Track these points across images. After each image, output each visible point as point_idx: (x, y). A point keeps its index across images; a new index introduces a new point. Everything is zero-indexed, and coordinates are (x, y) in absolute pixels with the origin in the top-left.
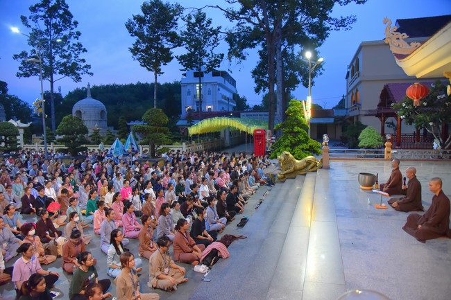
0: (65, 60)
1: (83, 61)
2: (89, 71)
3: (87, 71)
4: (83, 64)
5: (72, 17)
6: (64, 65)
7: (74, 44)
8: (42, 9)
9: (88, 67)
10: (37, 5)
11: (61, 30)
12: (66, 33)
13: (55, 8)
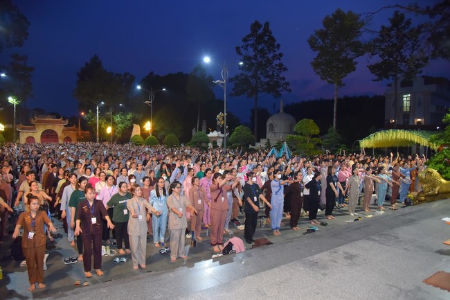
0: (268, 79)
1: (284, 79)
2: (288, 87)
3: (286, 88)
4: (283, 82)
5: (275, 41)
6: (268, 83)
7: (276, 65)
8: (251, 38)
9: (287, 84)
10: (247, 36)
11: (266, 53)
12: (270, 56)
13: (261, 36)
